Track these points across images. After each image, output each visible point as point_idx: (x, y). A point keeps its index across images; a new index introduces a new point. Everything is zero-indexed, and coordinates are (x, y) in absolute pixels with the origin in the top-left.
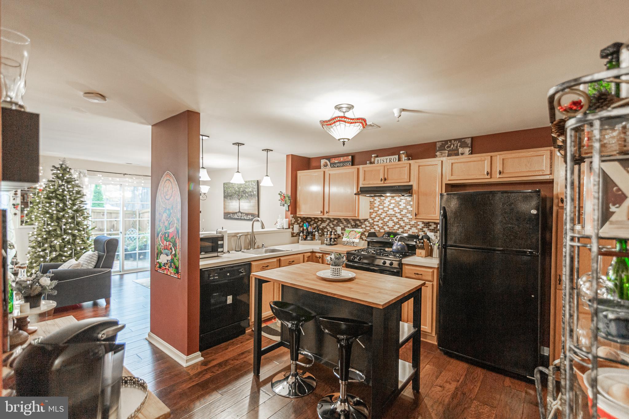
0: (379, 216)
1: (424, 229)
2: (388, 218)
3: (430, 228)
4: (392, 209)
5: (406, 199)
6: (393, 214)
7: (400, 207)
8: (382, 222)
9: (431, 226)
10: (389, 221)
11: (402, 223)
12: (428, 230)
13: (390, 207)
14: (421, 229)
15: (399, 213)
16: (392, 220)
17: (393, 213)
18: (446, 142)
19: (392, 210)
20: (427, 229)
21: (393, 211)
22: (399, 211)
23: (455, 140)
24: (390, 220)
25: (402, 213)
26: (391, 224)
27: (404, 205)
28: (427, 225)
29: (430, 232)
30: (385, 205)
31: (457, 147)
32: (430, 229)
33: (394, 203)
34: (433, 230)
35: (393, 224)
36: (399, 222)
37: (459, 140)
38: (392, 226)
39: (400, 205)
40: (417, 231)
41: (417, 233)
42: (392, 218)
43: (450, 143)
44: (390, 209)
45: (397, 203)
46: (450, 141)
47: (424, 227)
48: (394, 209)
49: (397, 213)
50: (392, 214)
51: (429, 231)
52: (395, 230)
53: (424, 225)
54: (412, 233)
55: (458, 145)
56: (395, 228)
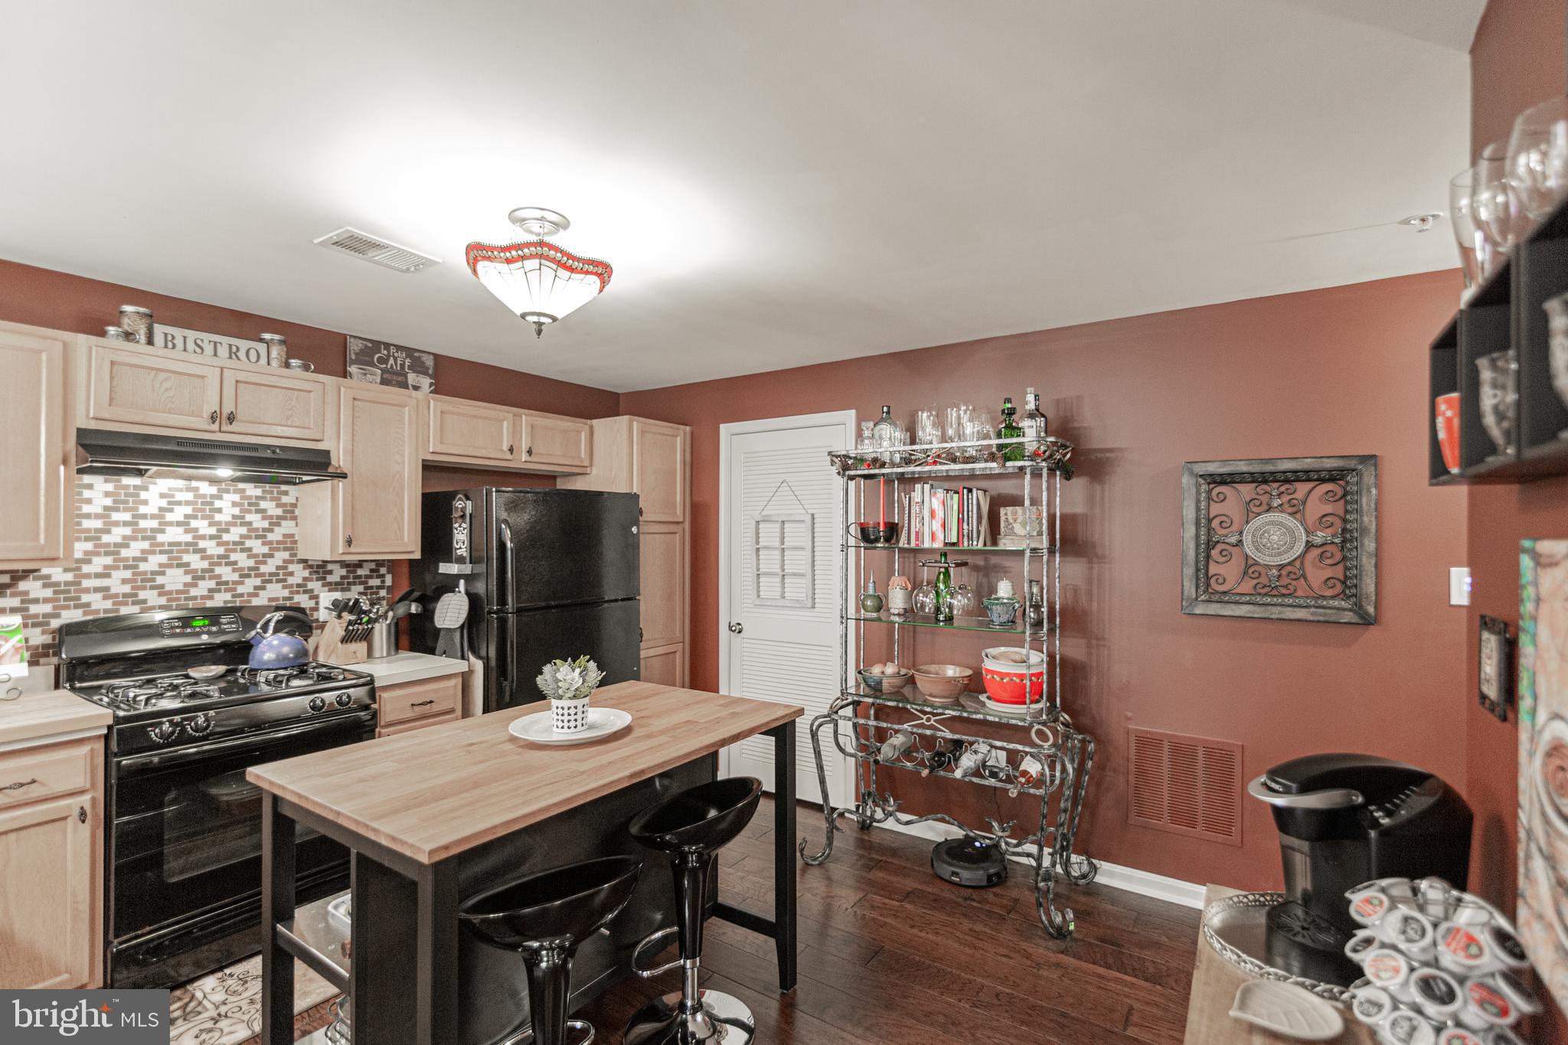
0: (113, 551)
1: (310, 585)
2: (164, 559)
3: (330, 578)
4: (179, 524)
5: (244, 490)
6: (187, 544)
7: (218, 517)
8: (128, 574)
9: (330, 572)
10: (169, 571)
11: (226, 573)
12: (324, 585)
13: (169, 517)
14: (298, 586)
15: (212, 537)
16: (179, 566)
17: (188, 538)
18: (377, 345)
19: (181, 530)
20: (320, 583)
21: (187, 531)
22: (213, 531)
23: (399, 348)
24: (170, 566)
25: (226, 537)
26: (174, 579)
27: (236, 511)
28: (318, 573)
29: (330, 591)
30: (143, 510)
31: (403, 366)
32: (330, 584)
33: (187, 503)
34: (337, 584)
35: (188, 579)
36: (212, 571)
37: (409, 351)
38: (181, 587)
39: (219, 510)
40: (286, 593)
41: (285, 599)
42: (180, 558)
43: (385, 352)
44: (171, 524)
45: (203, 503)
46: (387, 346)
47: (311, 580)
48: (188, 524)
49: (203, 537)
50: (179, 544)
51: (326, 589)
52: (195, 598)
53: (310, 573)
54: (270, 600)
55: (407, 364)
56: (193, 592)
